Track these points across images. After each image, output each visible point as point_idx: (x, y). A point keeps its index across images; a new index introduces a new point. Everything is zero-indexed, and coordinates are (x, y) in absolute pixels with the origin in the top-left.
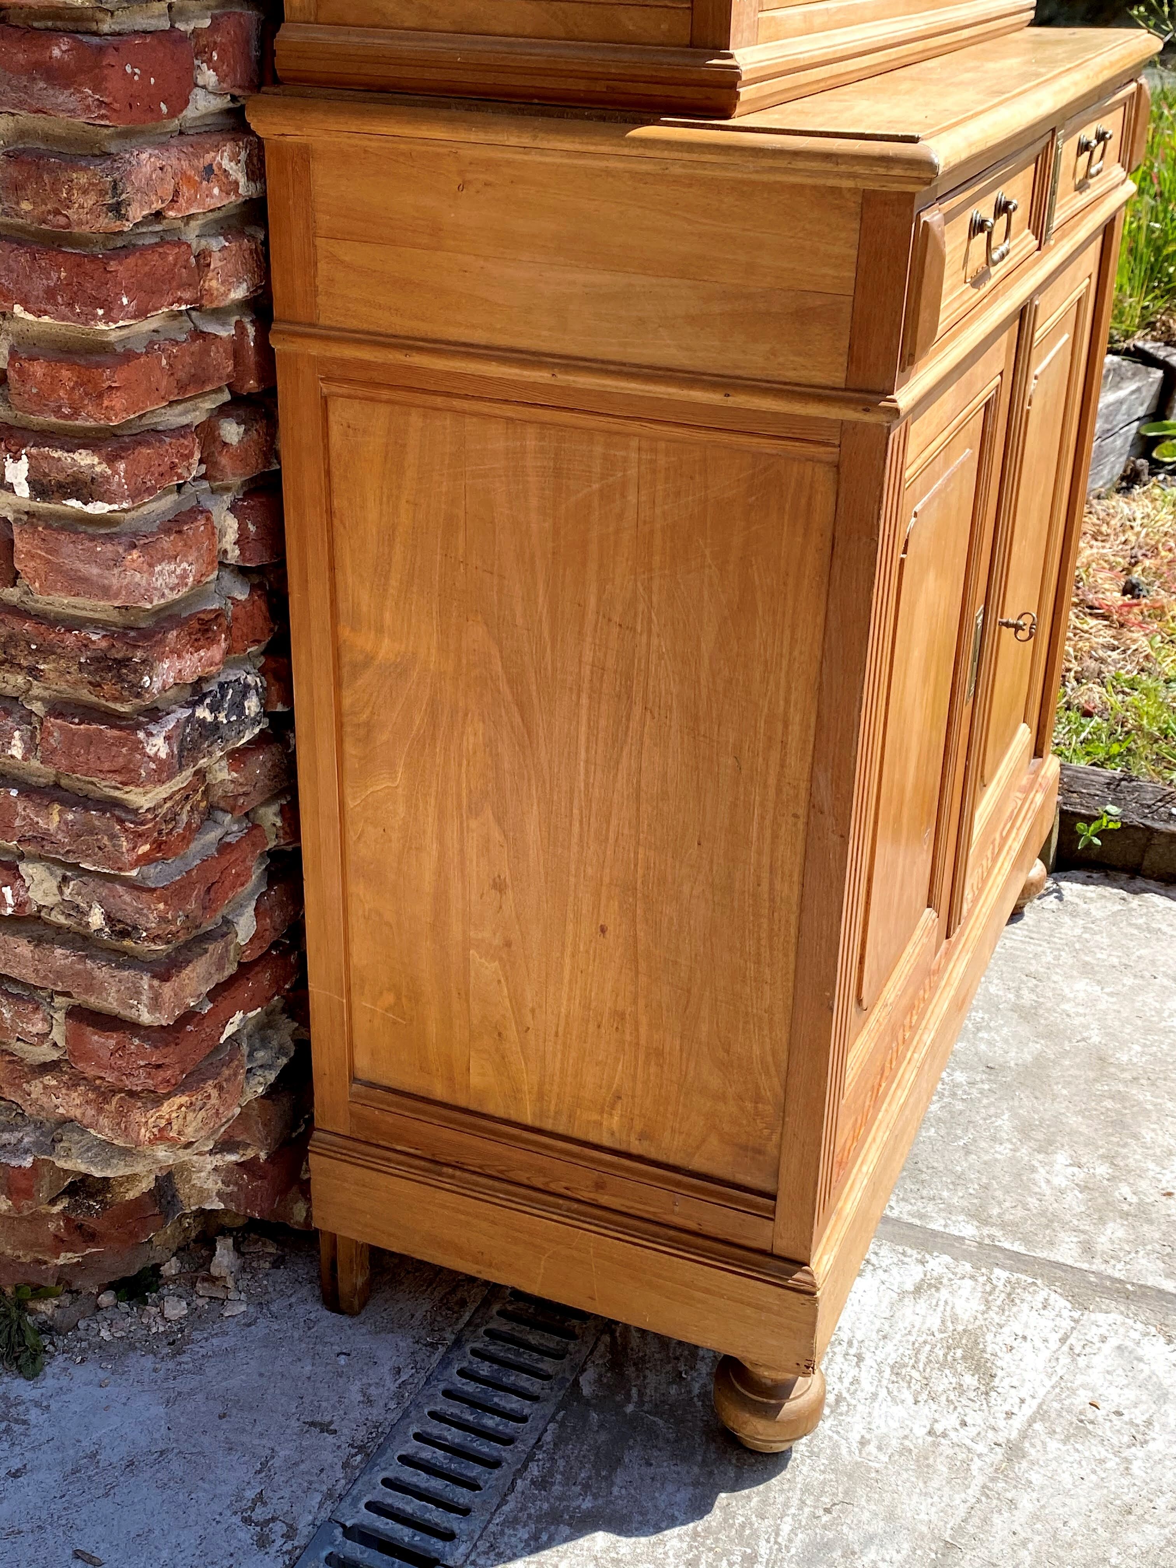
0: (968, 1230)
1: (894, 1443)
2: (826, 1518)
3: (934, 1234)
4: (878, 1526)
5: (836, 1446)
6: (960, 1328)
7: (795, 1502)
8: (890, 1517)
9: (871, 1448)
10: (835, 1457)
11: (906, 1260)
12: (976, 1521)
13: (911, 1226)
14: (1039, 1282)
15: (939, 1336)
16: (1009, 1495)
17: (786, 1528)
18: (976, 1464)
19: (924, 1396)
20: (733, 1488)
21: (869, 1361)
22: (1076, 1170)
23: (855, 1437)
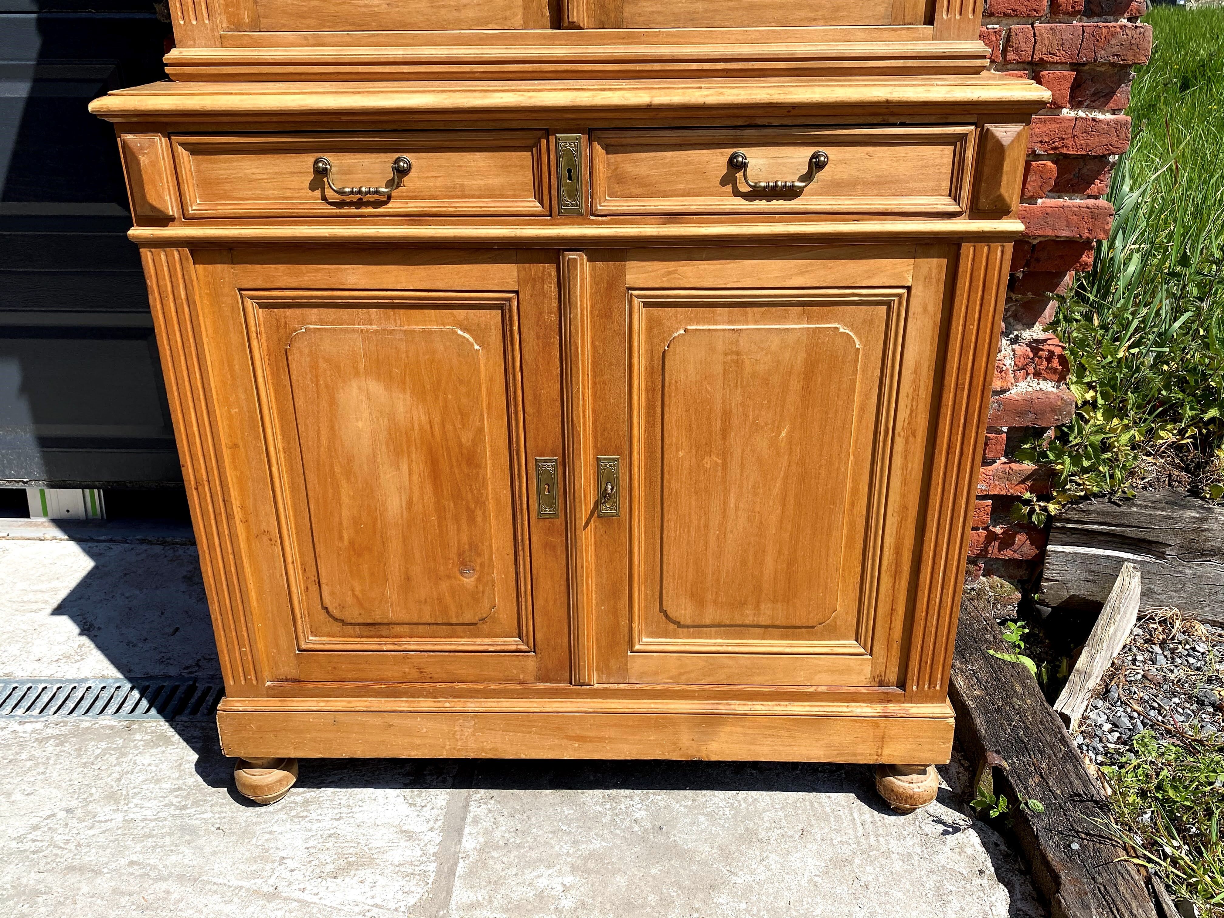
0: (469, 843)
1: (273, 845)
2: (213, 829)
3: (460, 831)
4: (207, 849)
5: (265, 822)
6: (375, 856)
7: (223, 815)
8: (214, 853)
9: (267, 836)
10: (257, 823)
11: (432, 823)
12: (215, 888)
13: (464, 819)
14: (430, 886)
15: (366, 849)
16: (236, 899)
17: (205, 816)
18: (259, 881)
19: (312, 850)
20: (229, 792)
21: (336, 823)
22: (561, 888)
23: (275, 828)
